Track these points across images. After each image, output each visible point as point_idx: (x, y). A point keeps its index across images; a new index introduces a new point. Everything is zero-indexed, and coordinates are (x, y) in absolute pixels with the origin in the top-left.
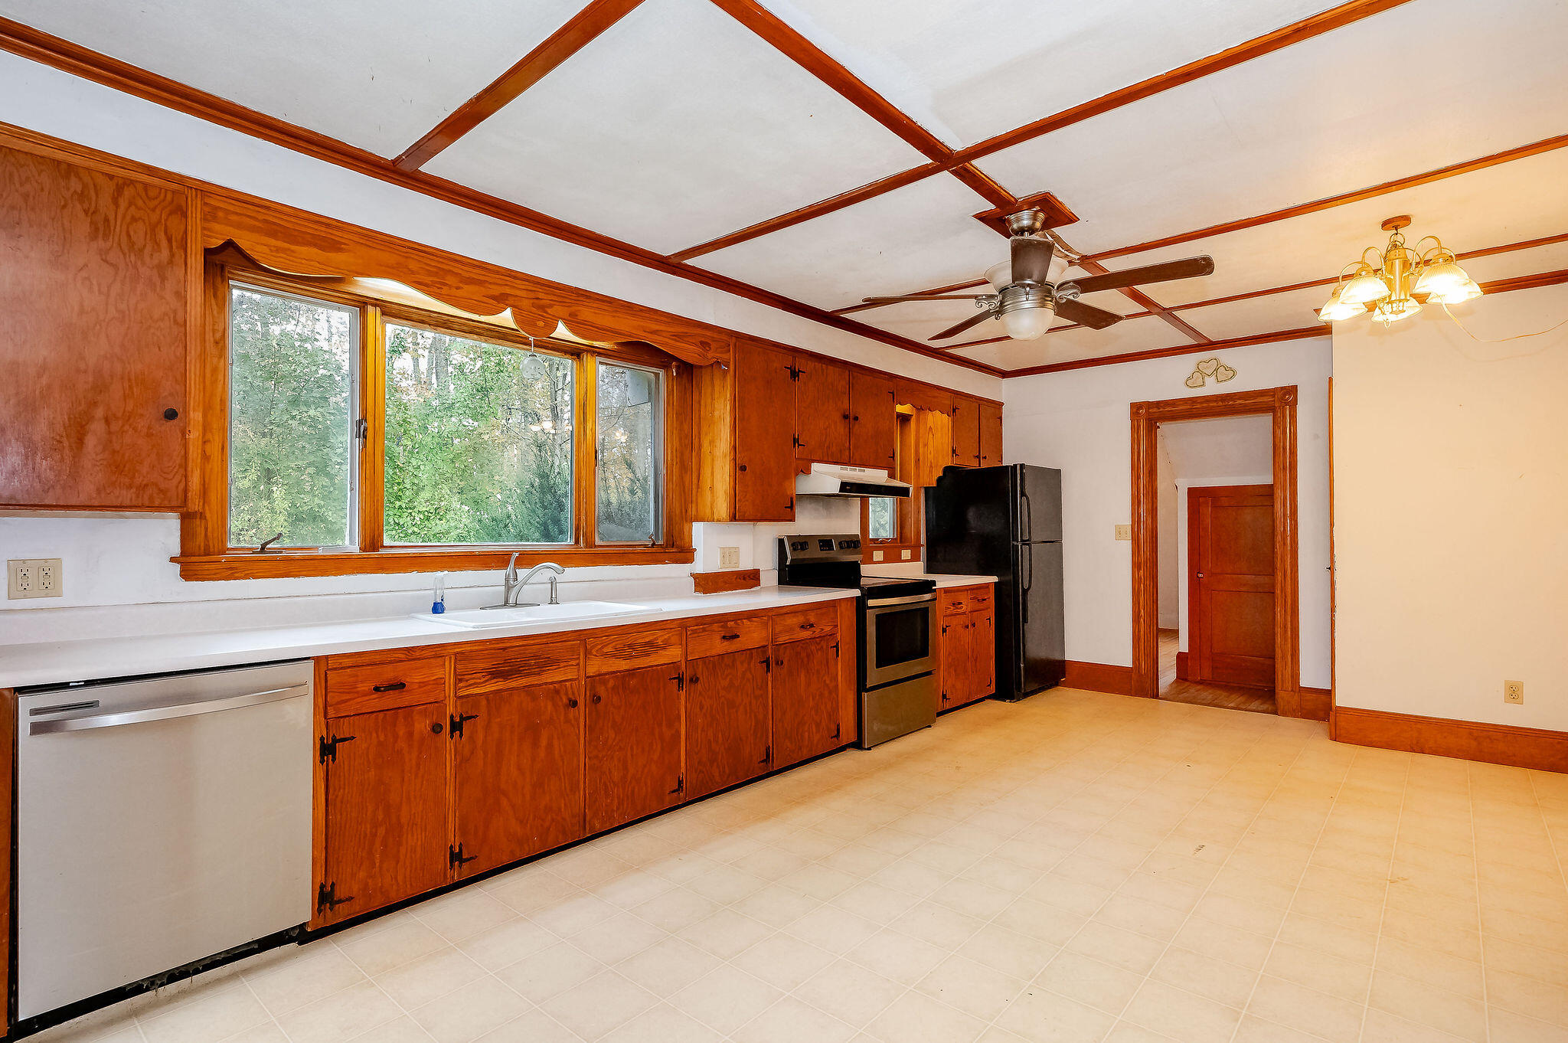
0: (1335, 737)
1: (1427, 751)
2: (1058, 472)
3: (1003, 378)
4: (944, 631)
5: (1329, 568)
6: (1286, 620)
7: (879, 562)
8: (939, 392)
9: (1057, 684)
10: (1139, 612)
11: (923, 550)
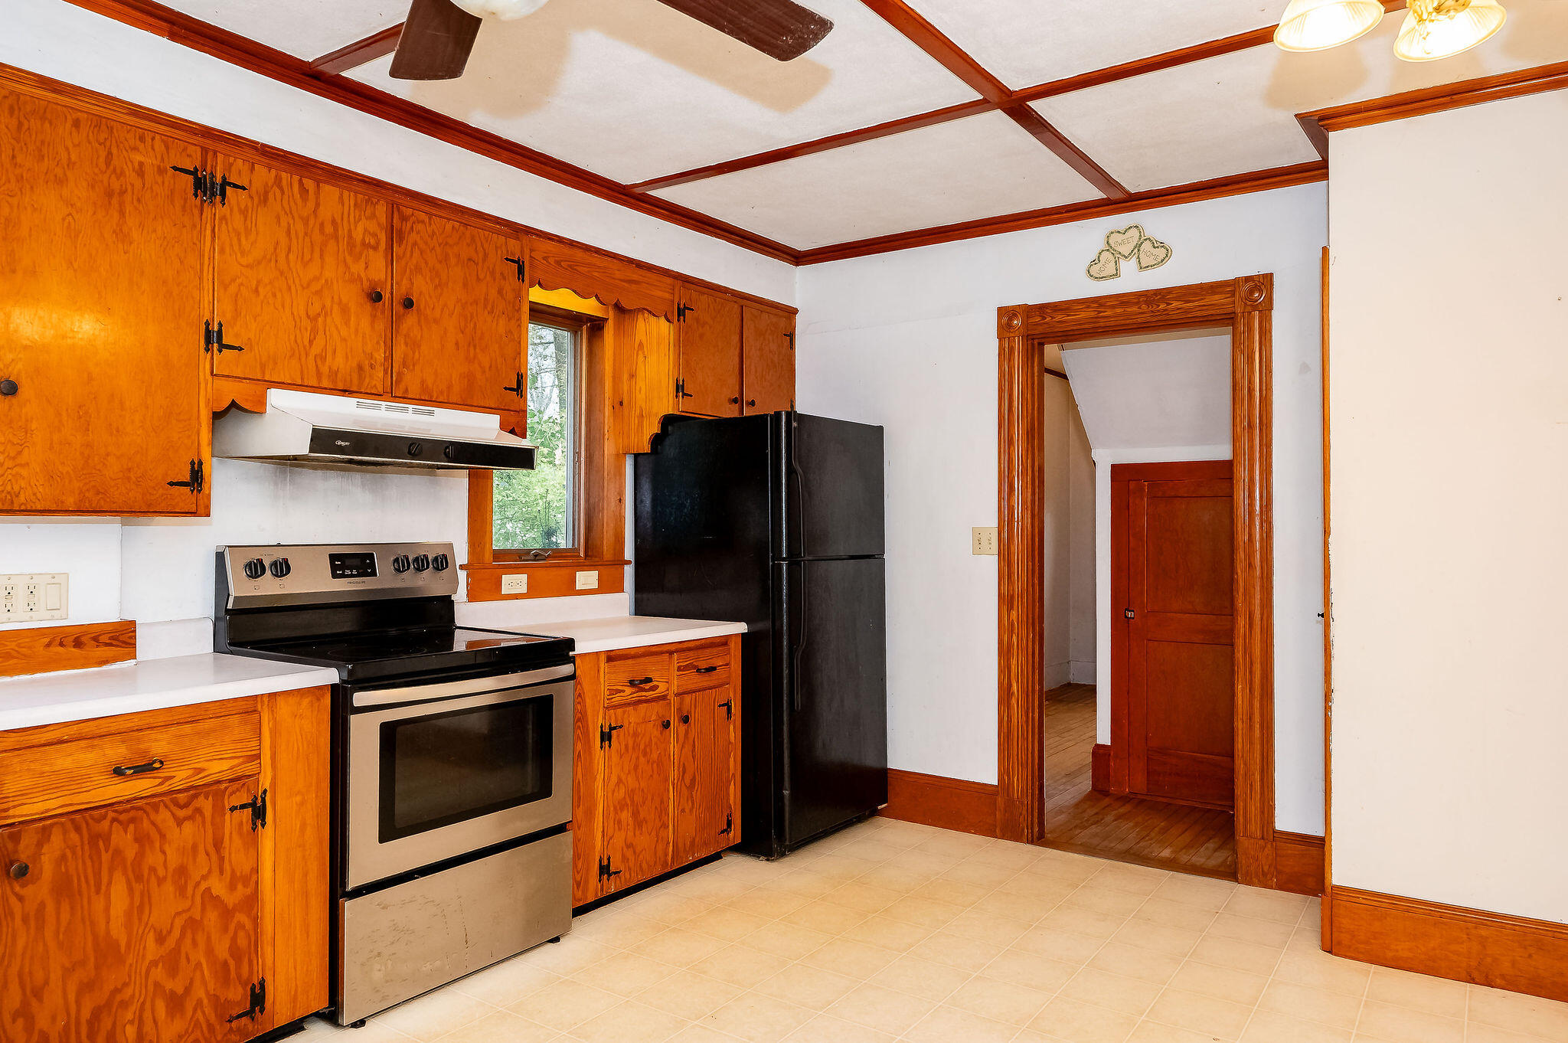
0: (1331, 946)
1: (1498, 981)
2: (881, 429)
3: (797, 264)
4: (606, 737)
5: (1322, 615)
6: (1251, 706)
7: (516, 597)
8: (641, 272)
9: (874, 813)
10: (1010, 685)
11: (629, 571)
